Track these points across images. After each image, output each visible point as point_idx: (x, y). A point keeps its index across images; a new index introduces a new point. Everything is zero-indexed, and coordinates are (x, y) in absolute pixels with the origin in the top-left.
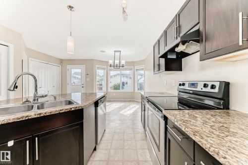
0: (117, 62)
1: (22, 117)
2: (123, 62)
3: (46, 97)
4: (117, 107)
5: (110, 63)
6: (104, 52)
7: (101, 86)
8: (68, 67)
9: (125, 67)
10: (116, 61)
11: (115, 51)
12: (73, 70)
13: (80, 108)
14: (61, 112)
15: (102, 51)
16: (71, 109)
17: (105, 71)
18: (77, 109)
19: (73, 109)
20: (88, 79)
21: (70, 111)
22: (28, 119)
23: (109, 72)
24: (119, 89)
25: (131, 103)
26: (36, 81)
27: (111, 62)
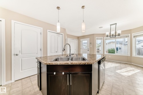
0: (113, 33)
1: (66, 63)
2: (119, 32)
3: (73, 55)
4: (112, 66)
5: (106, 35)
6: (102, 27)
7: (98, 50)
8: (81, 40)
9: (121, 35)
10: (111, 32)
11: (111, 25)
12: (83, 41)
13: (90, 64)
14: (81, 64)
15: (100, 28)
16: (85, 63)
17: (102, 40)
18: (88, 64)
19: (86, 64)
20: (91, 46)
21: (85, 64)
22: (68, 65)
23: (105, 41)
24: (114, 53)
25: (127, 65)
26: (70, 47)
27: (108, 33)
